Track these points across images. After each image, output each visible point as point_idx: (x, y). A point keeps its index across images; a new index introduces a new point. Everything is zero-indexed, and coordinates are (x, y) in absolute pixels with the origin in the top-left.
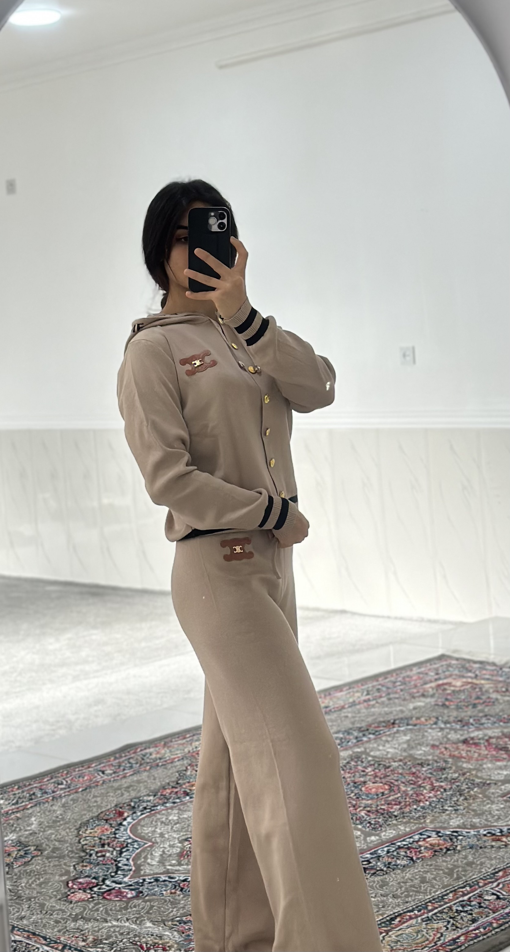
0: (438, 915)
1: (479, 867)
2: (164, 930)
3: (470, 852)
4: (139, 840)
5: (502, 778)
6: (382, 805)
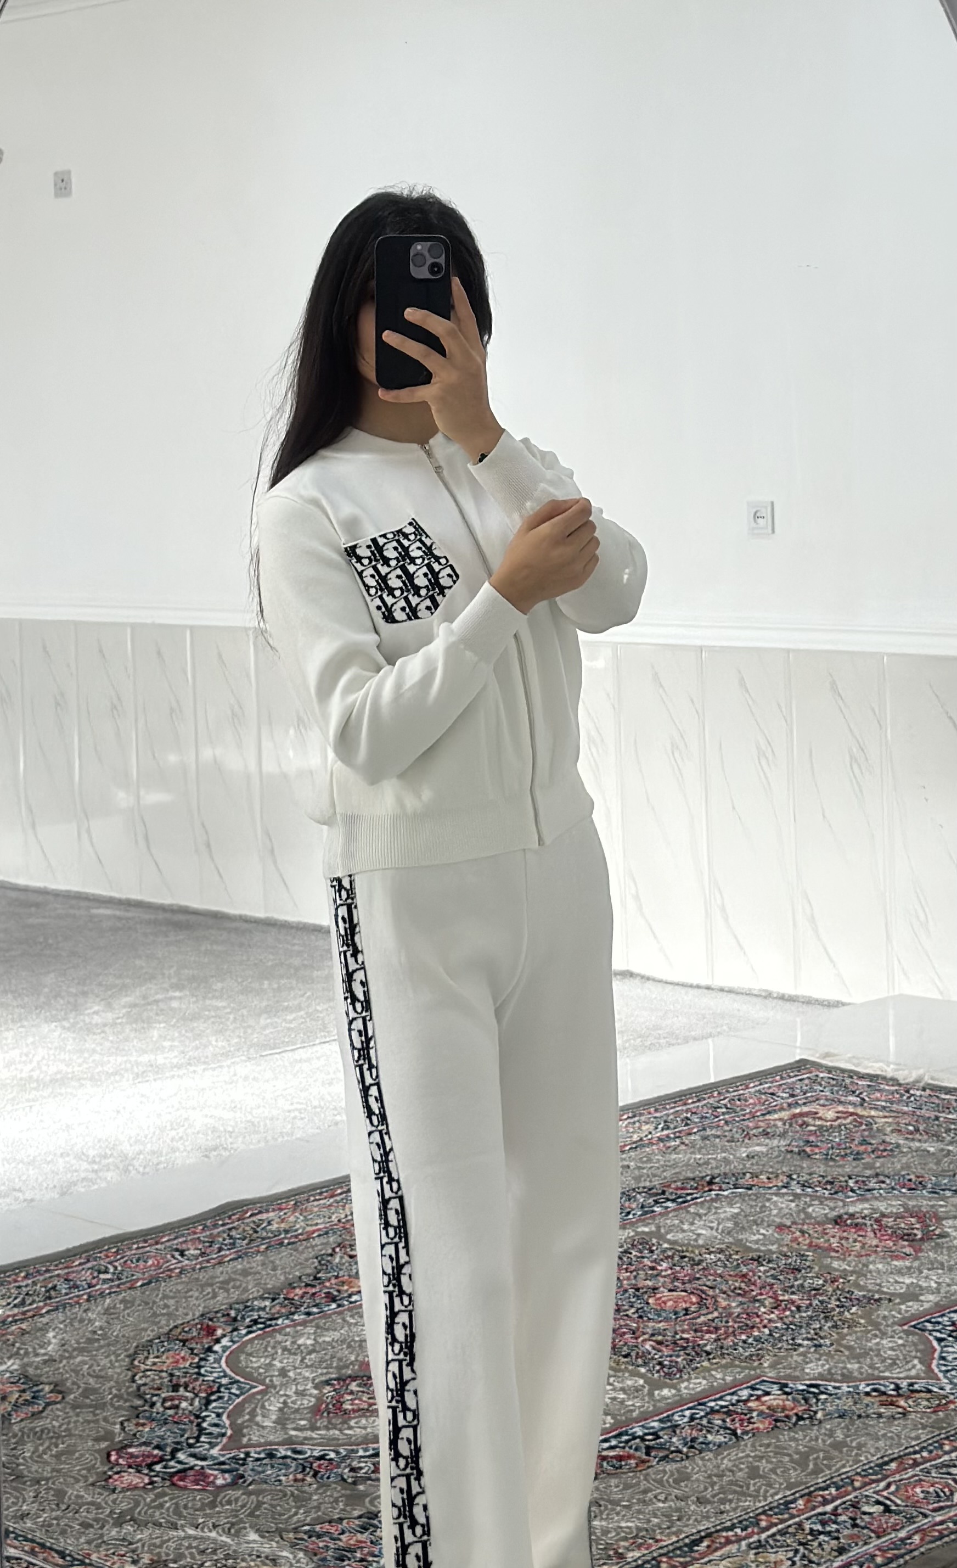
0: (778, 1537)
1: (855, 1451)
2: (281, 1548)
3: (839, 1424)
4: (242, 1380)
5: (902, 1291)
6: (683, 1332)
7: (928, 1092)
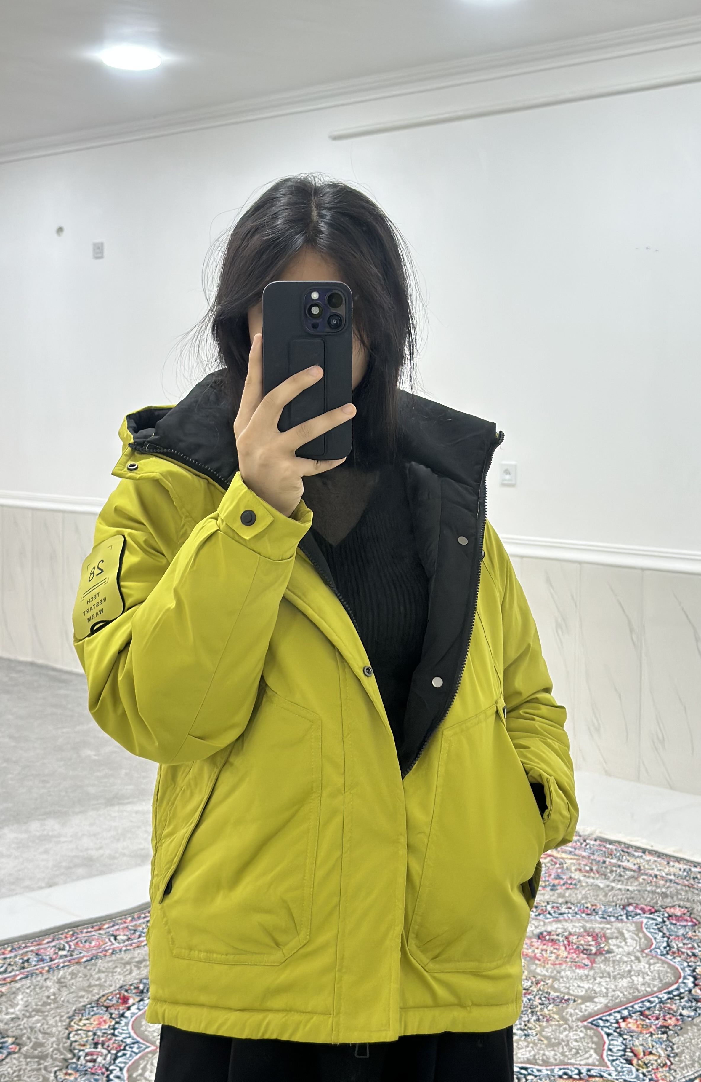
4: (141, 1041)
7: (598, 842)
